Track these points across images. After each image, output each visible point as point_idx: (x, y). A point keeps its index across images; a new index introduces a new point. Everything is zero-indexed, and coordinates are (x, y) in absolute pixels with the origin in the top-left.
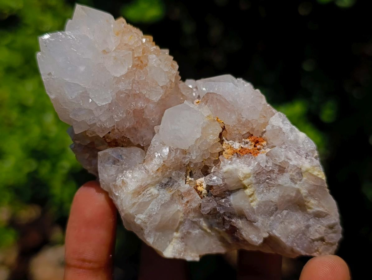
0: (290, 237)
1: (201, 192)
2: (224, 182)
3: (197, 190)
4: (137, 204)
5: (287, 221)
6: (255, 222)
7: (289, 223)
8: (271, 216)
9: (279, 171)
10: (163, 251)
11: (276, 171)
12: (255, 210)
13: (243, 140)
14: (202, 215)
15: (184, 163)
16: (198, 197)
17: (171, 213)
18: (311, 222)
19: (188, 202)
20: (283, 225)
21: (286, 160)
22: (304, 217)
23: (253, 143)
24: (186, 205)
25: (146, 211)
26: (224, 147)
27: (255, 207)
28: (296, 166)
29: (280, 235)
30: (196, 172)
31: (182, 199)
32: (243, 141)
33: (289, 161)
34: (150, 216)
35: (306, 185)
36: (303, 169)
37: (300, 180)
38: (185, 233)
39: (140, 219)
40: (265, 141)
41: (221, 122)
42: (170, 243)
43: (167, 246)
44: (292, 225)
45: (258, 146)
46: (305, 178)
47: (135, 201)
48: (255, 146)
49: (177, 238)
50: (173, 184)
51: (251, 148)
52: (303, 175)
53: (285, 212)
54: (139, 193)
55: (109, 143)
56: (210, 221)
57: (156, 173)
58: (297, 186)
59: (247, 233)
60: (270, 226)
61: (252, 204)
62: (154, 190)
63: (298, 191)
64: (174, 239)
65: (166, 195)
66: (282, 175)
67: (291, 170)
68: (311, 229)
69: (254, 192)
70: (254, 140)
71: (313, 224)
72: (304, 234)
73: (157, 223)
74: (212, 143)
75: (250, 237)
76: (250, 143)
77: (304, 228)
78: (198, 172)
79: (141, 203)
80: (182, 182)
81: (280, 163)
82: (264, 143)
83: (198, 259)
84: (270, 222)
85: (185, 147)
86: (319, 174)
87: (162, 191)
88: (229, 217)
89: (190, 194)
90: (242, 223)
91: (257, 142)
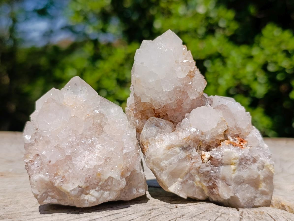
0: (244, 200)
1: (204, 159)
2: (222, 158)
3: (201, 157)
4: (166, 154)
5: (246, 190)
6: (230, 186)
7: (247, 192)
8: (239, 185)
9: (253, 161)
10: (169, 187)
12: (233, 179)
13: (234, 137)
14: (198, 173)
15: (200, 139)
16: (201, 161)
17: (183, 165)
18: (258, 195)
19: (194, 163)
20: (243, 192)
21: (258, 156)
22: (255, 191)
23: (239, 141)
24: (192, 164)
25: (170, 160)
27: (233, 177)
28: (263, 161)
29: (240, 197)
30: (203, 147)
31: (191, 159)
33: (260, 157)
34: (171, 164)
35: (264, 174)
36: (266, 164)
37: (262, 170)
38: (185, 180)
39: (165, 163)
40: (246, 142)
42: (174, 183)
43: (172, 184)
44: (248, 193)
45: (242, 144)
46: (264, 169)
47: (166, 152)
48: (240, 143)
49: (179, 182)
50: (190, 150)
51: (238, 143)
52: (264, 167)
53: (247, 185)
54: (169, 148)
55: (156, 114)
56: (201, 178)
57: (183, 140)
58: (259, 173)
59: (222, 191)
60: (237, 190)
61: (233, 175)
62: (178, 150)
63: (259, 176)
64: (177, 181)
65: (183, 154)
66: (254, 164)
67: (259, 162)
68: (256, 199)
69: (236, 168)
70: (241, 140)
71: (258, 197)
72: (252, 201)
73: (173, 169)
74: (220, 133)
75: (224, 193)
76: (237, 141)
77: (253, 197)
78: (204, 147)
79: (169, 154)
80: (194, 150)
81: (255, 156)
82: (246, 143)
83: (186, 198)
84: (238, 188)
85: (204, 131)
86: (272, 169)
87: (182, 152)
88: (214, 178)
89: (197, 158)
90: (222, 184)
91: (242, 141)
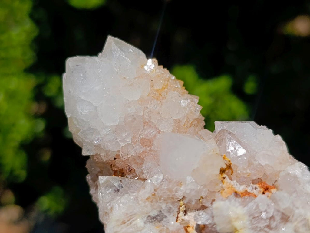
3: (186, 230)
9: (281, 219)
11: (278, 218)
13: (252, 184)
15: (178, 196)
21: (292, 207)
23: (262, 190)
26: (224, 186)
32: (251, 186)
33: (295, 209)
40: (276, 188)
41: (228, 160)
45: (267, 194)
47: (117, 230)
48: (263, 193)
50: (162, 219)
57: (145, 202)
62: (139, 222)
66: (285, 224)
67: (296, 220)
70: (264, 186)
76: (258, 189)
80: (172, 219)
81: (284, 209)
82: (274, 190)
87: (148, 225)
91: (267, 189)
